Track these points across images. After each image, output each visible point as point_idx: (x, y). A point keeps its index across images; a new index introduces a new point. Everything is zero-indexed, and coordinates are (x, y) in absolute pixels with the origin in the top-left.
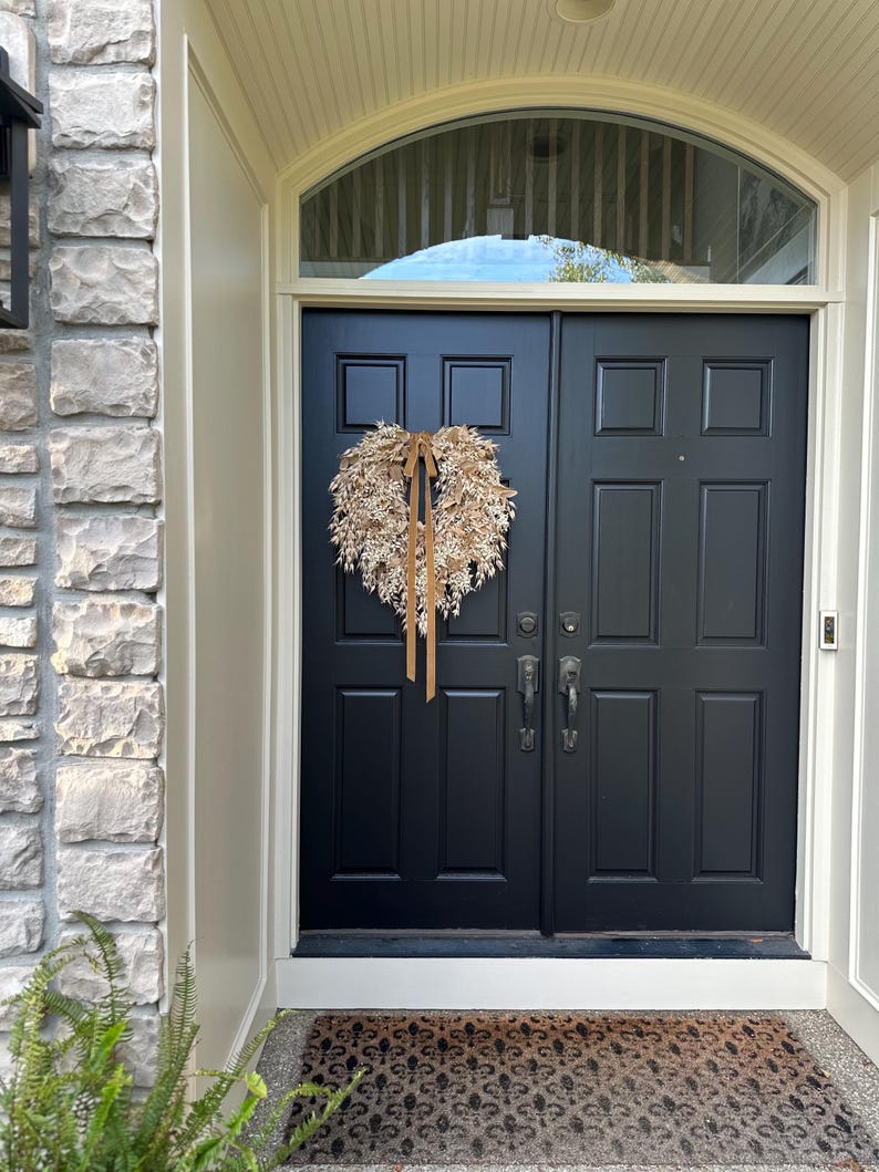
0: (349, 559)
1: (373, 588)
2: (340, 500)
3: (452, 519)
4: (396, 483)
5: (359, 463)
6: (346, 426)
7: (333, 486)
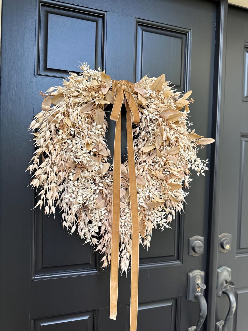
0: (51, 202)
1: (74, 229)
2: (42, 140)
3: (151, 162)
4: (99, 126)
5: (63, 103)
6: (46, 69)
7: (34, 125)
